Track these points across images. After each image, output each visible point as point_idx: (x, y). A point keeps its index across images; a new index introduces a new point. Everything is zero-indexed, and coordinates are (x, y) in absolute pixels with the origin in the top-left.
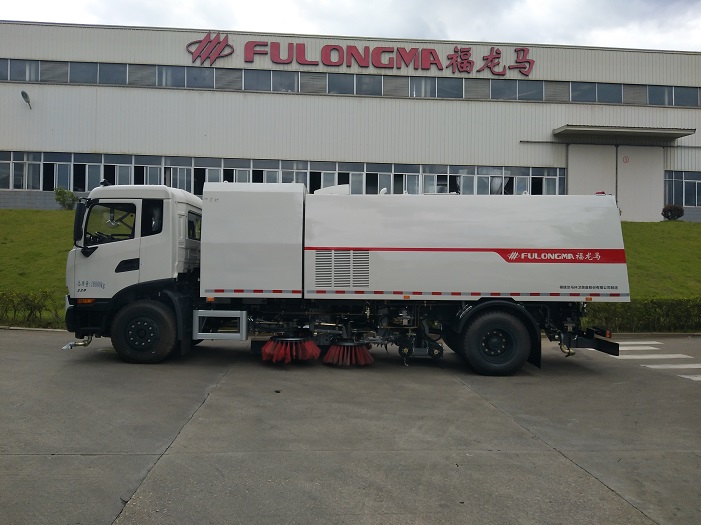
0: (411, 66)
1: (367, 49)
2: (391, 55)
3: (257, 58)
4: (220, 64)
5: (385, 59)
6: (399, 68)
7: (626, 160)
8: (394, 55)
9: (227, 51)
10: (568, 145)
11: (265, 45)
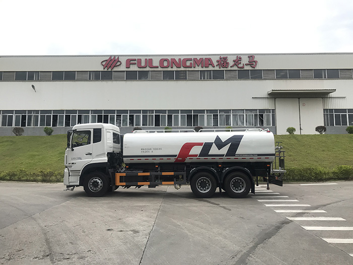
0: (200, 66)
1: (180, 59)
2: (191, 62)
3: (131, 66)
4: (115, 69)
5: (188, 64)
6: (194, 67)
7: (304, 105)
8: (192, 62)
9: (118, 64)
10: (275, 98)
11: (135, 60)
